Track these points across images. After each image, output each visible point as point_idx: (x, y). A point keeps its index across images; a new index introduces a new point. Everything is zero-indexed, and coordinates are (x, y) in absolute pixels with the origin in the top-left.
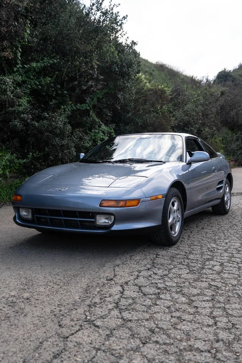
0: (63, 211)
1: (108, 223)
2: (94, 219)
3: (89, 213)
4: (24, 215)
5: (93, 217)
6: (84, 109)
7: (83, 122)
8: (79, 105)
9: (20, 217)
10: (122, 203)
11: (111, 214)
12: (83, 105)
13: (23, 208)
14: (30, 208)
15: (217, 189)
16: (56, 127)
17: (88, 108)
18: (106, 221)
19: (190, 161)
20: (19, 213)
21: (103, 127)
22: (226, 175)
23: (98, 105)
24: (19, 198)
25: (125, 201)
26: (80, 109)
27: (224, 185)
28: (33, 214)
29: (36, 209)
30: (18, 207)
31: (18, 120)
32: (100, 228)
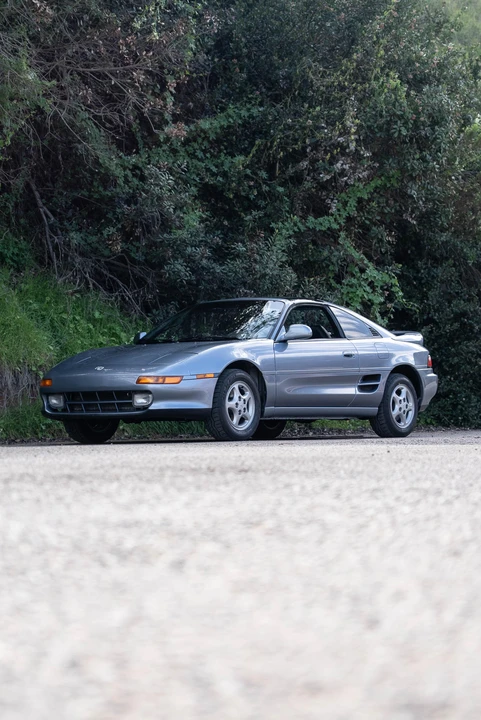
0: (100, 393)
1: (147, 403)
2: (131, 400)
3: (126, 392)
4: (55, 404)
5: (131, 398)
6: (324, 229)
7: (323, 261)
8: (313, 219)
9: (50, 407)
10: (161, 380)
11: (148, 392)
12: (321, 219)
13: (53, 394)
14: (60, 394)
15: (361, 388)
16: (264, 276)
17: (335, 226)
18: (144, 401)
19: (283, 338)
20: (48, 402)
21: (372, 272)
22: (391, 368)
23: (359, 219)
24: (48, 383)
25: (164, 377)
26: (314, 229)
27: (382, 383)
28: (65, 401)
29: (68, 394)
30: (47, 393)
31: (180, 261)
32: (138, 409)
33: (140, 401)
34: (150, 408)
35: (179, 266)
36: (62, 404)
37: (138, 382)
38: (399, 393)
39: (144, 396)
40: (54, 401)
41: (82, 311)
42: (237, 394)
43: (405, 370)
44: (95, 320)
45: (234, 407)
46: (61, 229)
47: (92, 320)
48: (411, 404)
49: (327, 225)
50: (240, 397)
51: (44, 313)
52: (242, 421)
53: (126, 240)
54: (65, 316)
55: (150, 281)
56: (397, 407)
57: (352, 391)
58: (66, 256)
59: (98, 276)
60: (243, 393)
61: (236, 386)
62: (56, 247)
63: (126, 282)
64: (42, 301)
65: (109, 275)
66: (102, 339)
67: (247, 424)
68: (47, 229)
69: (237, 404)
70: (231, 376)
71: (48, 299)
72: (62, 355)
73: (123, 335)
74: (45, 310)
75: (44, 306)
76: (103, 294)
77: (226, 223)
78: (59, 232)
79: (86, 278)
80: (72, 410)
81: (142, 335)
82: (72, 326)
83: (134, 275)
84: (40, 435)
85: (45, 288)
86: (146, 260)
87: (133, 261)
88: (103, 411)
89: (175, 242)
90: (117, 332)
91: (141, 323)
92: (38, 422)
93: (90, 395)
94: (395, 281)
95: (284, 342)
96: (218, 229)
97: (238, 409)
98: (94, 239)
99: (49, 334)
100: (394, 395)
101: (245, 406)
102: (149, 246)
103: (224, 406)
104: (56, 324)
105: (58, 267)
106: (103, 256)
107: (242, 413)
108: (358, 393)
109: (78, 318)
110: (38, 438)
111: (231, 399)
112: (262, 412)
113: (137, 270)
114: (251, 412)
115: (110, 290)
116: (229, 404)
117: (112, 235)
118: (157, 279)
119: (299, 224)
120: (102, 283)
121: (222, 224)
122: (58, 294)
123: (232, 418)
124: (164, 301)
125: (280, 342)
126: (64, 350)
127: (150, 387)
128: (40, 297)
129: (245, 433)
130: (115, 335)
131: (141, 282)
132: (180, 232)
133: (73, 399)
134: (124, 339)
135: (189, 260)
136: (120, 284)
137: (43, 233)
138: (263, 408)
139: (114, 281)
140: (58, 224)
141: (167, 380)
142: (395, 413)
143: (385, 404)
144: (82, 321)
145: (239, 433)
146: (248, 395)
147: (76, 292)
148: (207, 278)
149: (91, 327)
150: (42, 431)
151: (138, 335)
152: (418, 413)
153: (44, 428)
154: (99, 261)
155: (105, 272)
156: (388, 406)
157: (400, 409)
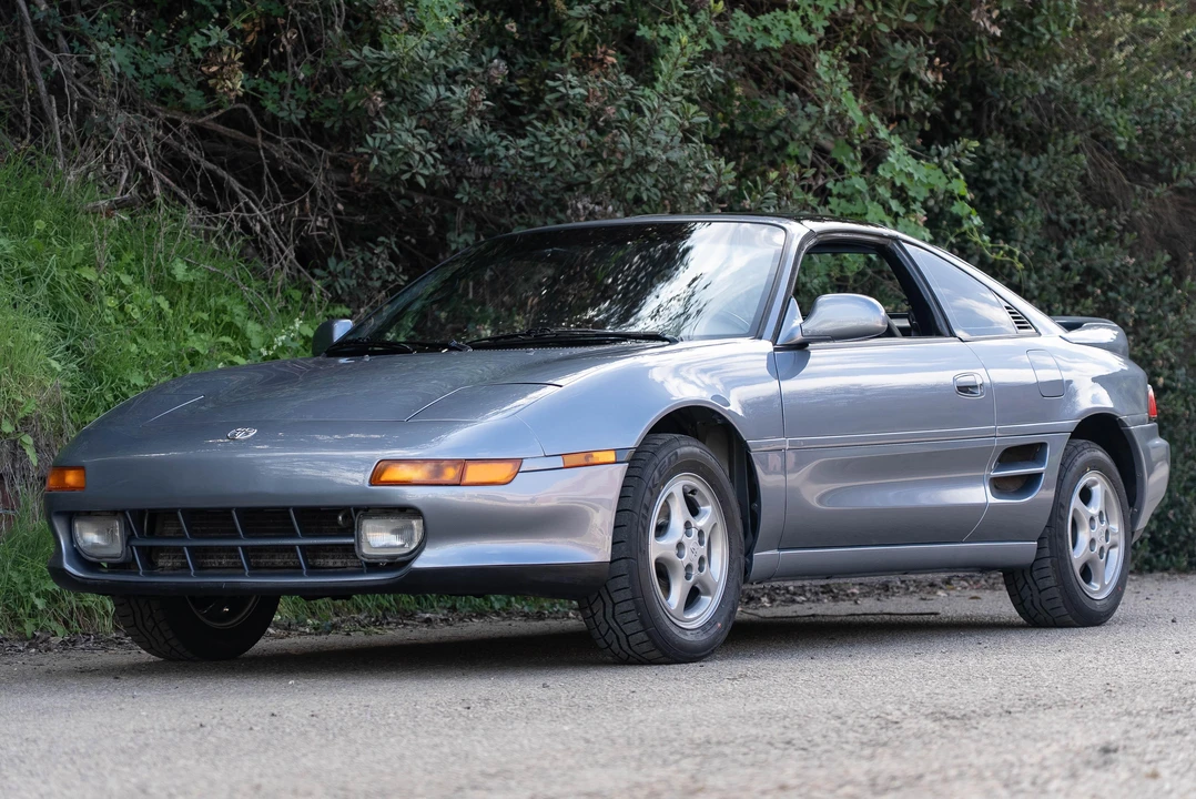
1: (403, 546)
2: (353, 536)
3: (335, 510)
4: (95, 546)
5: (351, 529)
6: (775, 44)
7: (772, 130)
8: (746, 18)
9: (78, 555)
10: (450, 474)
11: (407, 511)
12: (766, 19)
13: (89, 515)
14: (115, 513)
15: (999, 486)
16: (641, 164)
17: (804, 37)
18: (395, 540)
19: (798, 337)
20: (72, 538)
21: (899, 159)
22: (1072, 423)
23: (859, 19)
24: (71, 478)
25: (462, 464)
26: (749, 46)
27: (1048, 468)
28: (129, 538)
29: (139, 514)
30: (67, 510)
31: (410, 122)
32: (373, 566)
33: (379, 539)
34: (418, 564)
35: (406, 135)
36: (117, 549)
37: (375, 479)
38: (1086, 496)
39: (396, 523)
40: (91, 537)
41: (138, 260)
42: (679, 514)
43: (1101, 429)
44: (175, 285)
45: (673, 553)
46: (66, 34)
47: (164, 283)
48: (1116, 526)
49: (784, 35)
50: (687, 525)
51: (29, 265)
52: (693, 597)
53: (251, 64)
54: (89, 274)
55: (318, 180)
56: (1084, 536)
57: (978, 495)
58: (86, 108)
59: (175, 164)
60: (694, 510)
61: (676, 487)
62: (56, 86)
63: (252, 181)
64: (24, 232)
65: (205, 164)
66: (200, 343)
67: (708, 606)
68: (30, 33)
69: (680, 545)
70: (664, 457)
71: (40, 225)
72: (86, 385)
73: (252, 328)
74: (33, 256)
75: (32, 243)
76: (191, 215)
77: (511, 26)
78: (62, 43)
79: (144, 171)
80: (150, 565)
81: (342, 328)
82: (111, 302)
83: (274, 163)
84: (29, 628)
85: (30, 194)
86: (306, 121)
87: (273, 124)
88: (256, 569)
89: (395, 70)
90: (238, 322)
91: (297, 295)
92: (21, 588)
93: (211, 519)
94: (960, 186)
95: (801, 348)
96: (491, 45)
97: (685, 560)
98: (166, 61)
99: (48, 326)
100: (1076, 502)
101: (703, 551)
102: (314, 85)
103: (645, 553)
104: (65, 297)
105: (65, 138)
106: (186, 109)
107: (695, 573)
108: (993, 500)
109: (127, 280)
110: (23, 638)
111: (662, 530)
112: (747, 569)
113: (282, 149)
114: (718, 568)
115: (208, 205)
116: (657, 548)
117: (219, 48)
118: (334, 177)
119: (712, 30)
120: (188, 183)
121: (501, 30)
122: (68, 212)
123: (667, 589)
124: (358, 236)
125: (788, 347)
126: (92, 371)
127: (413, 495)
128: (16, 220)
129: (703, 638)
130: (230, 329)
131: (292, 185)
132: (412, 40)
133: (151, 534)
134: (256, 341)
135: (435, 121)
136: (236, 186)
137: (19, 45)
138: (749, 553)
139: (219, 182)
140: (58, 22)
141: (473, 473)
142: (1078, 555)
143: (1056, 531)
144: (137, 291)
145: (689, 637)
146: (709, 515)
147: (120, 205)
148: (476, 171)
149: (165, 305)
150: (34, 613)
151: (326, 330)
152: (1131, 549)
153: (40, 603)
154: (176, 123)
155: (192, 155)
156: (1063, 536)
157: (1092, 541)
